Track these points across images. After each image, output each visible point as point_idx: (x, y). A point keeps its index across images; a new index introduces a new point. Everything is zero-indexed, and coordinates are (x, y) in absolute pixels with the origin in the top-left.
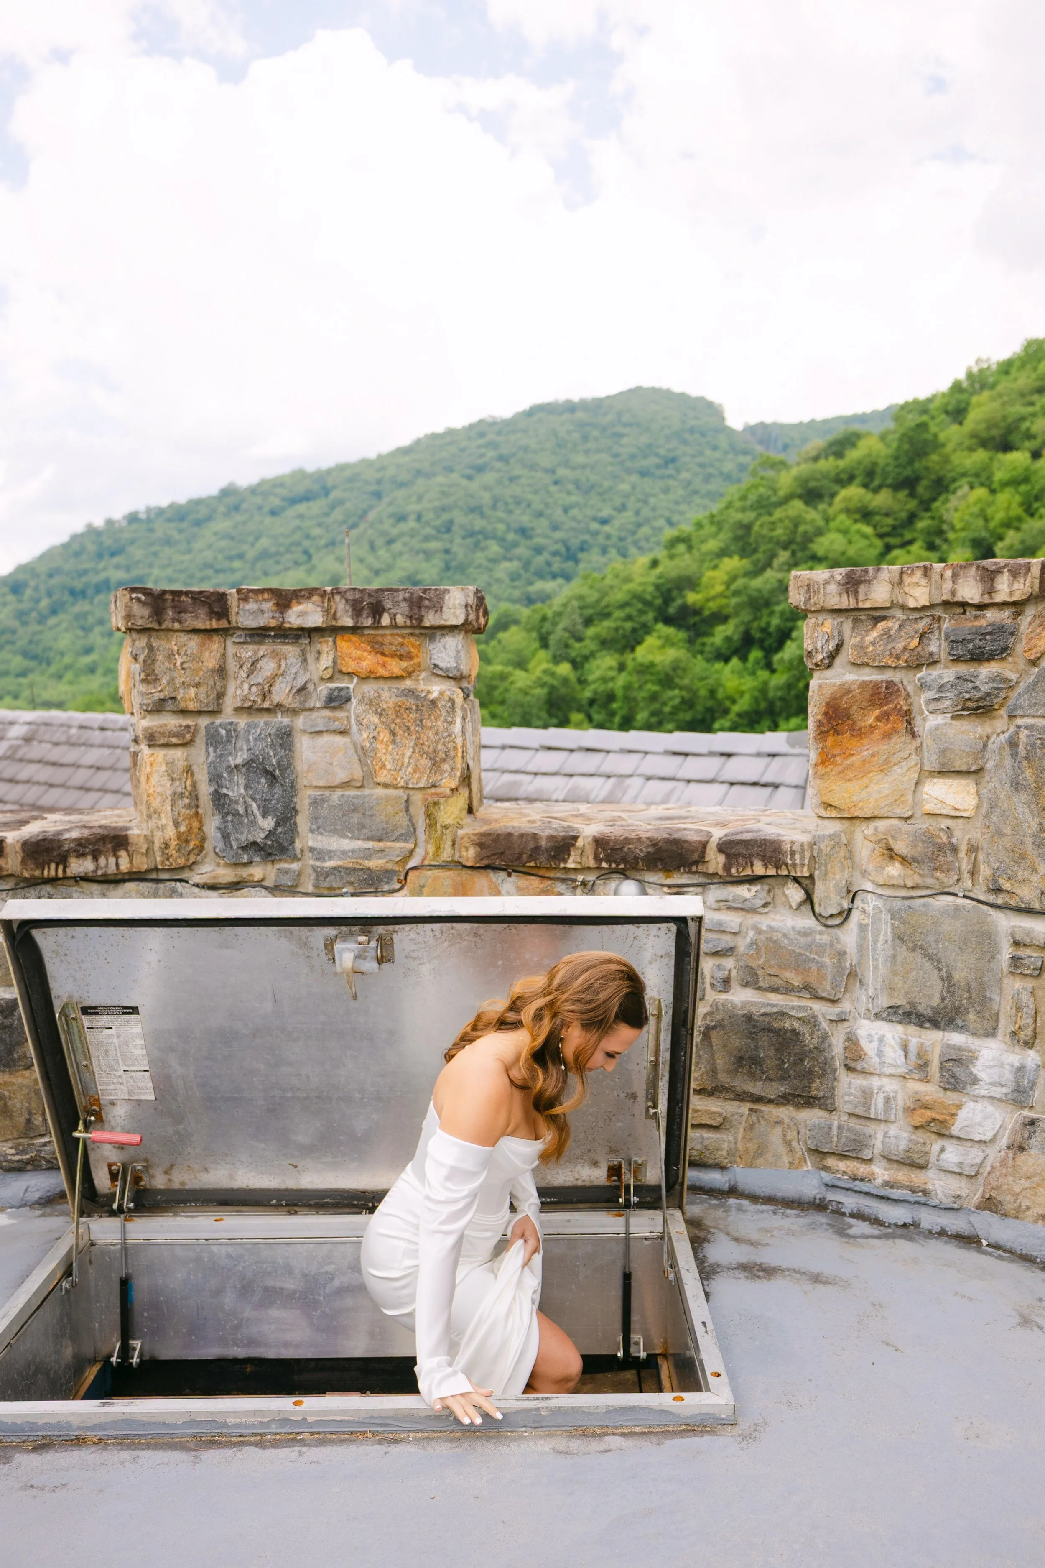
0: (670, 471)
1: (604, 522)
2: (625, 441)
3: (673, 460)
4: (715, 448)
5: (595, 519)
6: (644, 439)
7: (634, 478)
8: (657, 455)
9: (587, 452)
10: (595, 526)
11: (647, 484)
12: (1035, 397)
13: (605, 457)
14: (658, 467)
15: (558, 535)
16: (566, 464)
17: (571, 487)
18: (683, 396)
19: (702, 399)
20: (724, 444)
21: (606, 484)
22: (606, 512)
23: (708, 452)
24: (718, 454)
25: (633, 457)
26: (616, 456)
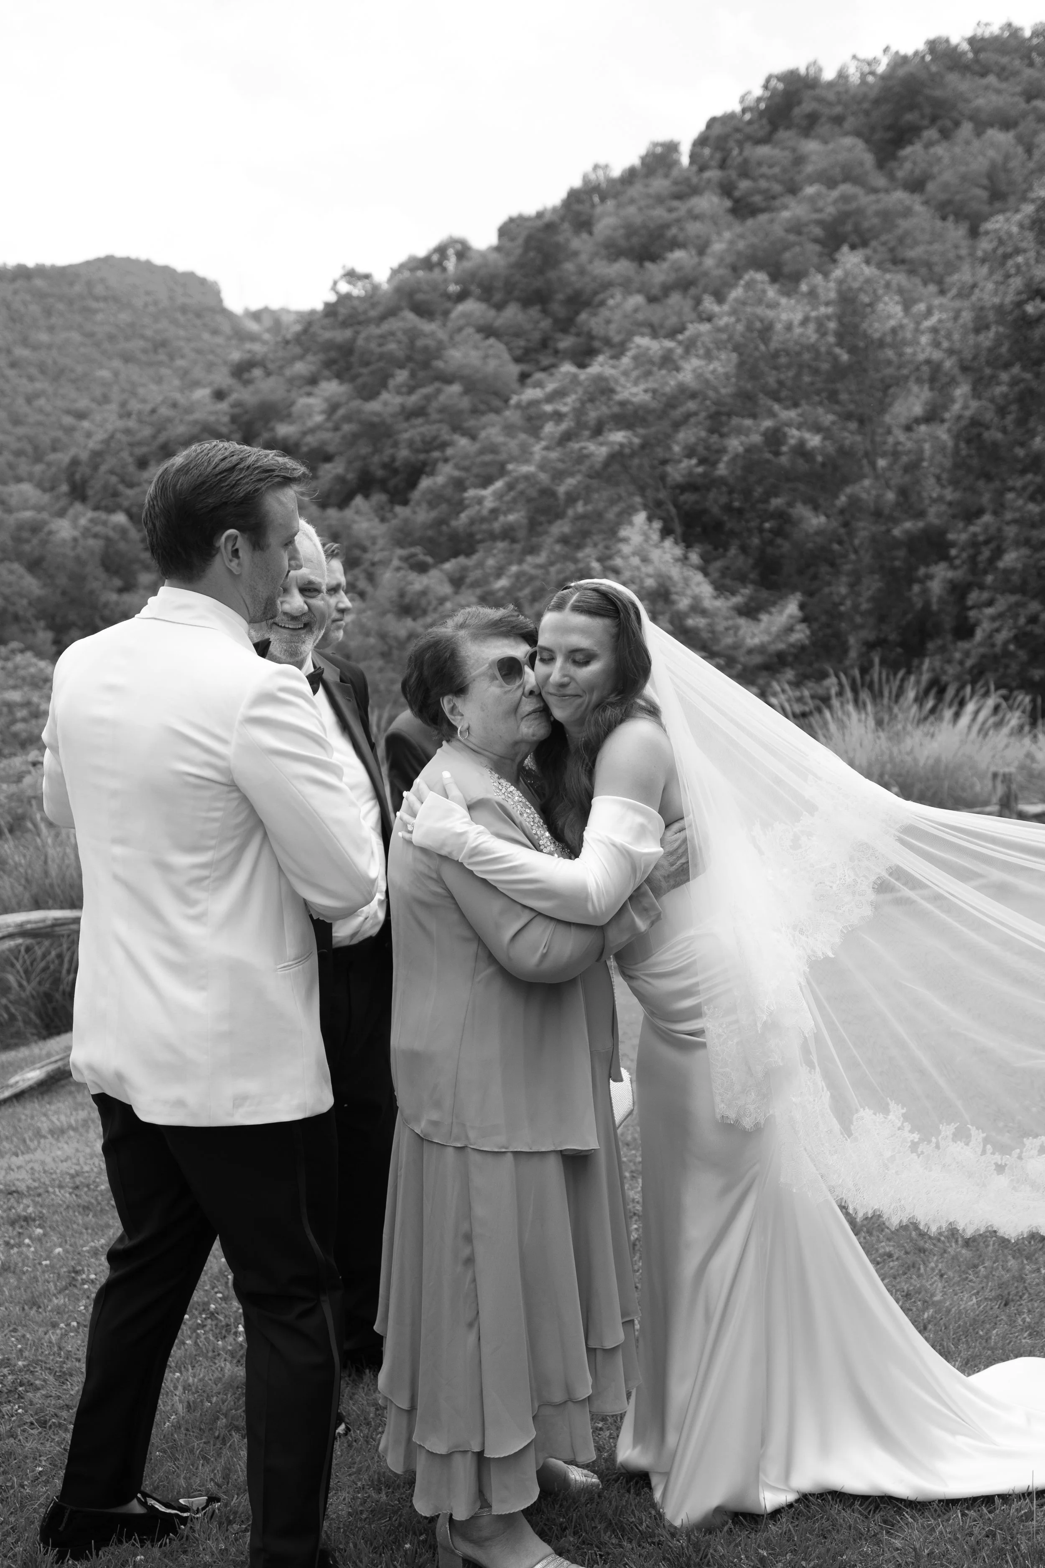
0: (162, 357)
1: (81, 415)
2: (99, 317)
3: (164, 344)
4: (215, 332)
5: (68, 412)
6: (124, 317)
7: (117, 363)
8: (143, 337)
9: (51, 329)
10: (68, 420)
11: (133, 372)
12: (676, 203)
13: (76, 336)
14: (145, 351)
15: (20, 431)
16: (25, 342)
17: (33, 371)
18: (167, 271)
19: (191, 276)
20: (226, 328)
21: (80, 369)
22: (83, 403)
23: (206, 336)
24: (220, 340)
25: (111, 338)
26: (91, 335)
